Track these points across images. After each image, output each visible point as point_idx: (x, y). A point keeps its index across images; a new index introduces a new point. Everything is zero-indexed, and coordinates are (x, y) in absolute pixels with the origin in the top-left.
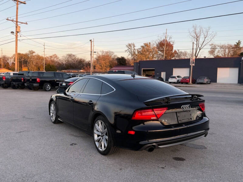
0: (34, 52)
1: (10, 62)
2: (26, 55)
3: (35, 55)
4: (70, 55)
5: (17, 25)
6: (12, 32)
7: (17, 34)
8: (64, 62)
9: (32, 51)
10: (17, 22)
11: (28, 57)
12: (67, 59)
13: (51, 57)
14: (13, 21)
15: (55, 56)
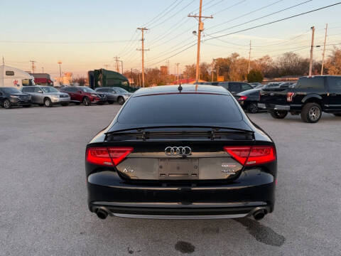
0: (238, 55)
1: (210, 70)
2: (228, 60)
3: (239, 59)
4: (288, 55)
5: (200, 21)
6: (194, 32)
7: (199, 33)
8: (279, 66)
9: (235, 54)
10: (200, 17)
11: (230, 63)
12: (283, 61)
13: (261, 60)
14: (195, 17)
15: (267, 58)
